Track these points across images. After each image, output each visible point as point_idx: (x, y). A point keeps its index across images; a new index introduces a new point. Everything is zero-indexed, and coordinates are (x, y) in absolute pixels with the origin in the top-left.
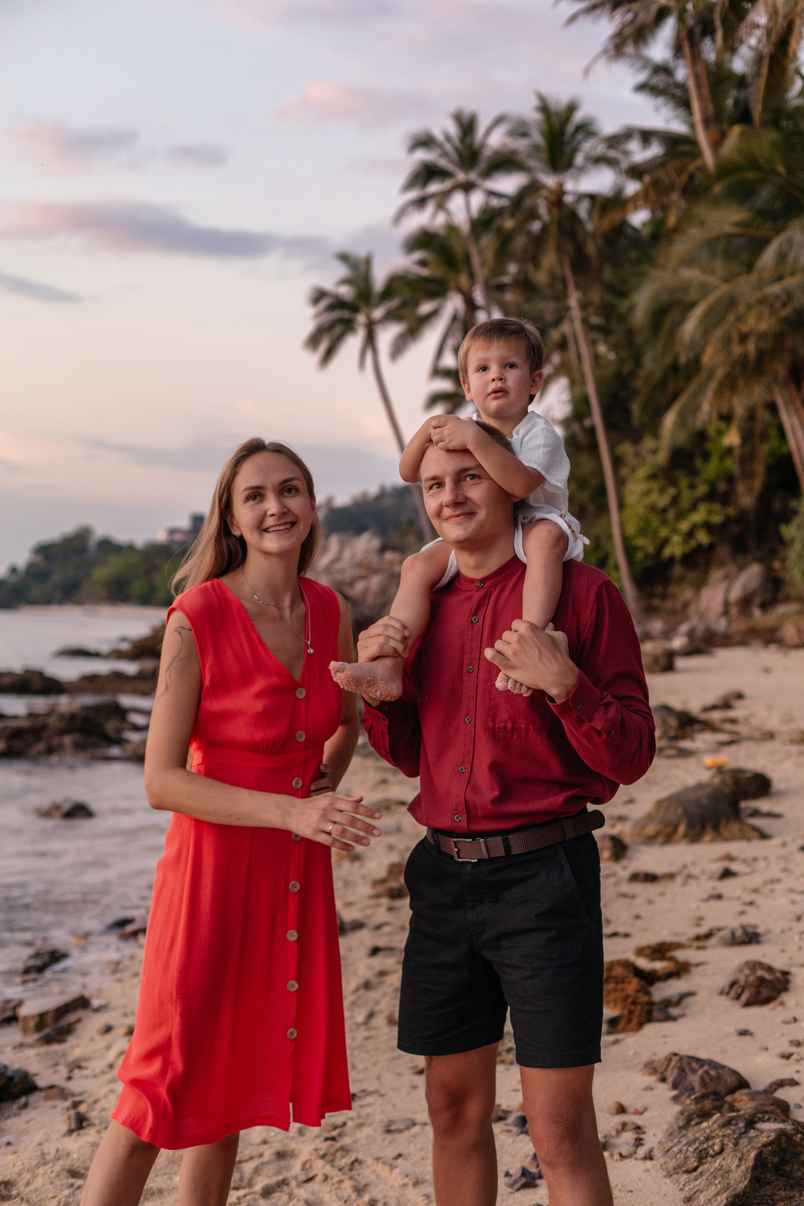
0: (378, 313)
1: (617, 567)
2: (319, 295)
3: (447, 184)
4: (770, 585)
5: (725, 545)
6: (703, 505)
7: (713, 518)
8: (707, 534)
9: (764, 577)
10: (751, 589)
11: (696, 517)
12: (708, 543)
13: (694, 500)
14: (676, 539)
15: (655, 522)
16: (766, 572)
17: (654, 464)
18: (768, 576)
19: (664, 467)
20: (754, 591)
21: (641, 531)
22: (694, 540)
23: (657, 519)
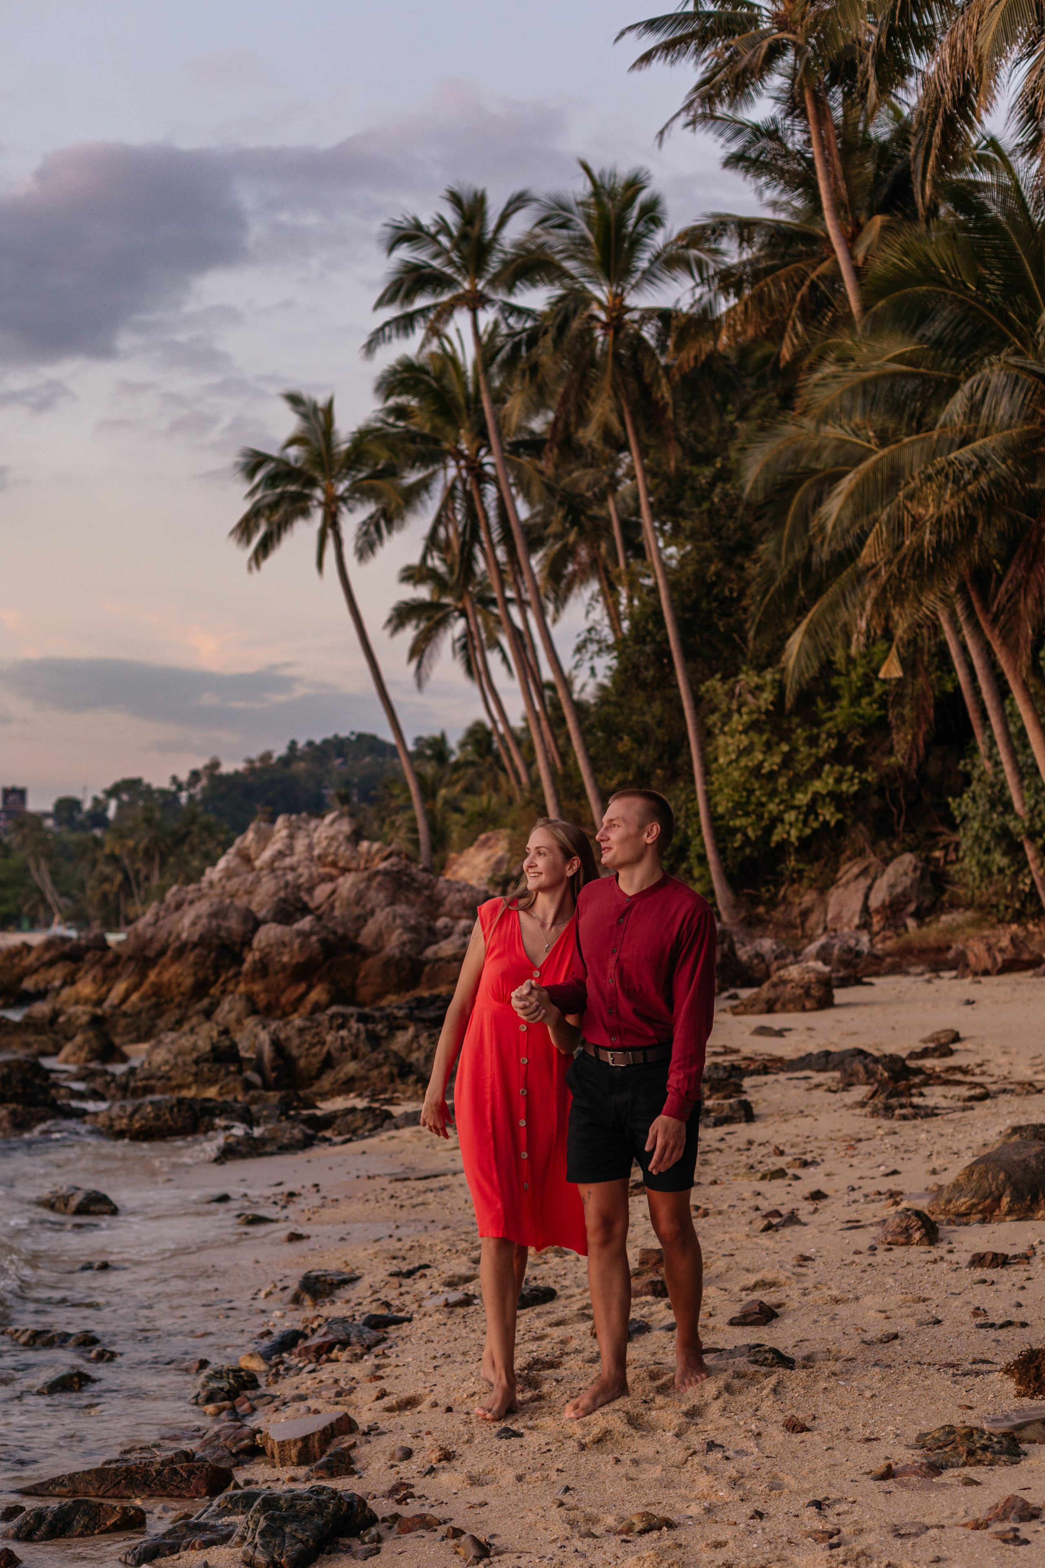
0: (342, 487)
1: (702, 859)
2: (255, 462)
3: (445, 297)
4: (928, 884)
5: (861, 826)
6: (827, 767)
7: (844, 786)
8: (832, 809)
9: (918, 873)
10: (899, 889)
11: (817, 786)
12: (833, 823)
13: (813, 760)
14: (790, 816)
15: (758, 793)
16: (920, 865)
17: (754, 708)
18: (924, 871)
19: (767, 712)
20: (903, 893)
21: (738, 805)
22: (816, 819)
23: (761, 788)
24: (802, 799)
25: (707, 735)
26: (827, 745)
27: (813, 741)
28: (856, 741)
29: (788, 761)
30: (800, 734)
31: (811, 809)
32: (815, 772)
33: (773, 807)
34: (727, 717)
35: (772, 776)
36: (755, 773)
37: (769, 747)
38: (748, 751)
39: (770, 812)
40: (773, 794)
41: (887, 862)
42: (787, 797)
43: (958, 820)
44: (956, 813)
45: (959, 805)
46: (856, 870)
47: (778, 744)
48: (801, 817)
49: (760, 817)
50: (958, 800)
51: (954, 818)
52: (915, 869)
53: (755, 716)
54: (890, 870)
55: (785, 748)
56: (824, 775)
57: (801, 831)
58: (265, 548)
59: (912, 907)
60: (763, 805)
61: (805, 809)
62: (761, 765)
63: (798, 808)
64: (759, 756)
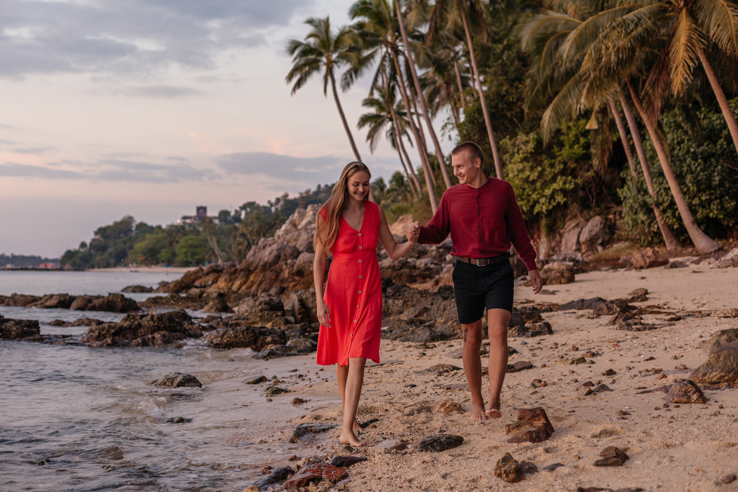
0: (334, 56)
2: (294, 46)
4: (607, 230)
5: (575, 204)
6: (559, 177)
7: (567, 186)
8: (562, 196)
9: (602, 225)
10: (594, 233)
11: (555, 186)
12: (562, 203)
13: (552, 174)
14: (543, 200)
15: (527, 190)
16: (603, 221)
17: (525, 151)
18: (605, 224)
19: (531, 153)
20: (596, 235)
22: (555, 201)
23: (529, 187)
24: (548, 192)
25: (503, 165)
26: (559, 167)
27: (552, 166)
28: (573, 165)
29: (541, 175)
30: (546, 162)
31: (552, 197)
32: (554, 180)
33: (534, 196)
34: (513, 155)
35: (534, 182)
36: (526, 180)
37: (532, 169)
38: (522, 171)
39: (533, 199)
40: (535, 190)
41: (587, 220)
42: (540, 191)
43: (622, 199)
44: (621, 196)
45: (622, 192)
46: (573, 225)
47: (536, 167)
48: (548, 200)
49: (529, 201)
50: (622, 190)
51: (620, 198)
52: (601, 223)
53: (525, 155)
54: (589, 224)
55: (539, 169)
56: (558, 181)
57: (548, 207)
58: (299, 84)
59: (600, 241)
60: (529, 195)
61: (549, 197)
62: (529, 177)
63: (546, 196)
64: (528, 173)
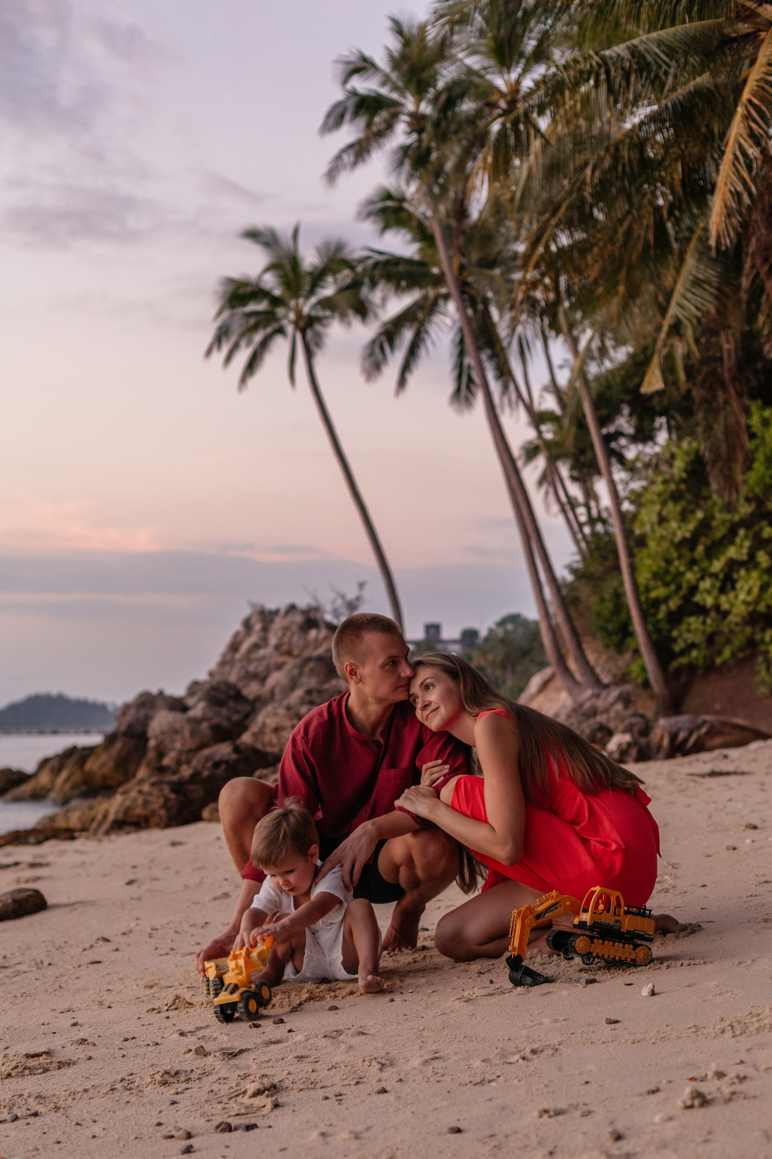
6: (742, 532)
11: (732, 552)
13: (728, 525)
14: (706, 584)
15: (676, 563)
17: (667, 476)
19: (682, 480)
21: (656, 576)
23: (680, 557)
24: (717, 566)
26: (745, 509)
29: (704, 527)
30: (717, 500)
32: (730, 538)
33: (690, 577)
37: (684, 517)
39: (688, 582)
40: (693, 562)
42: (704, 565)
47: (693, 512)
48: (718, 584)
49: (679, 587)
53: (672, 487)
55: (700, 515)
56: (739, 540)
60: (682, 574)
61: (721, 576)
62: (674, 534)
63: (715, 575)
64: (674, 525)
